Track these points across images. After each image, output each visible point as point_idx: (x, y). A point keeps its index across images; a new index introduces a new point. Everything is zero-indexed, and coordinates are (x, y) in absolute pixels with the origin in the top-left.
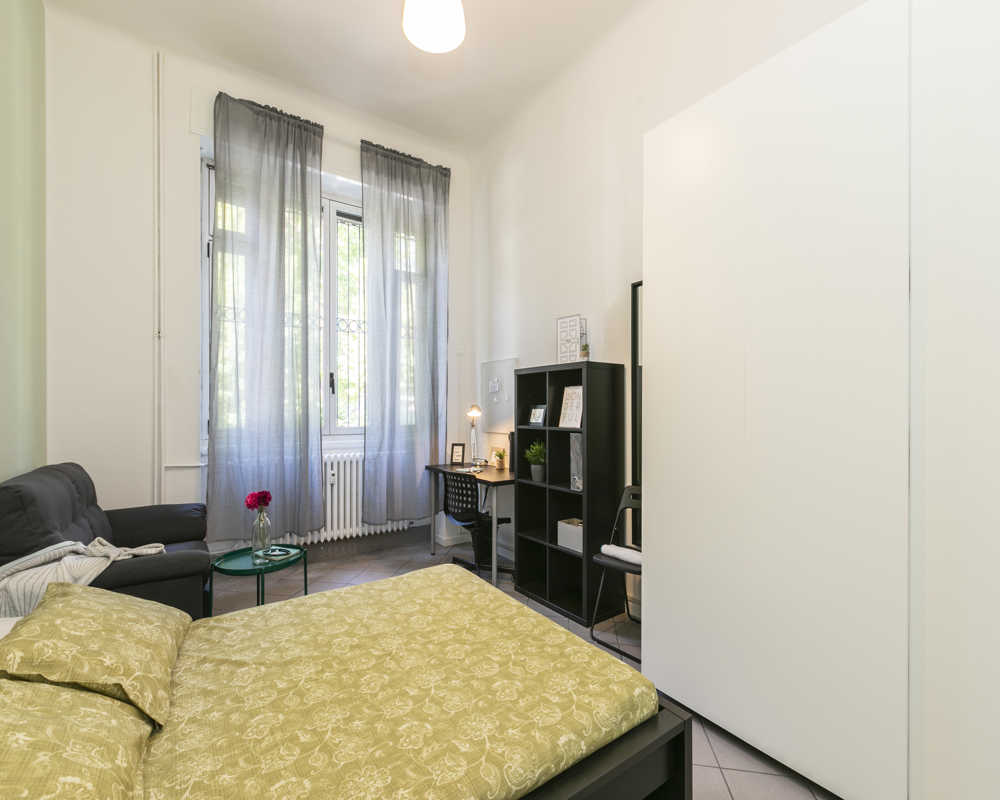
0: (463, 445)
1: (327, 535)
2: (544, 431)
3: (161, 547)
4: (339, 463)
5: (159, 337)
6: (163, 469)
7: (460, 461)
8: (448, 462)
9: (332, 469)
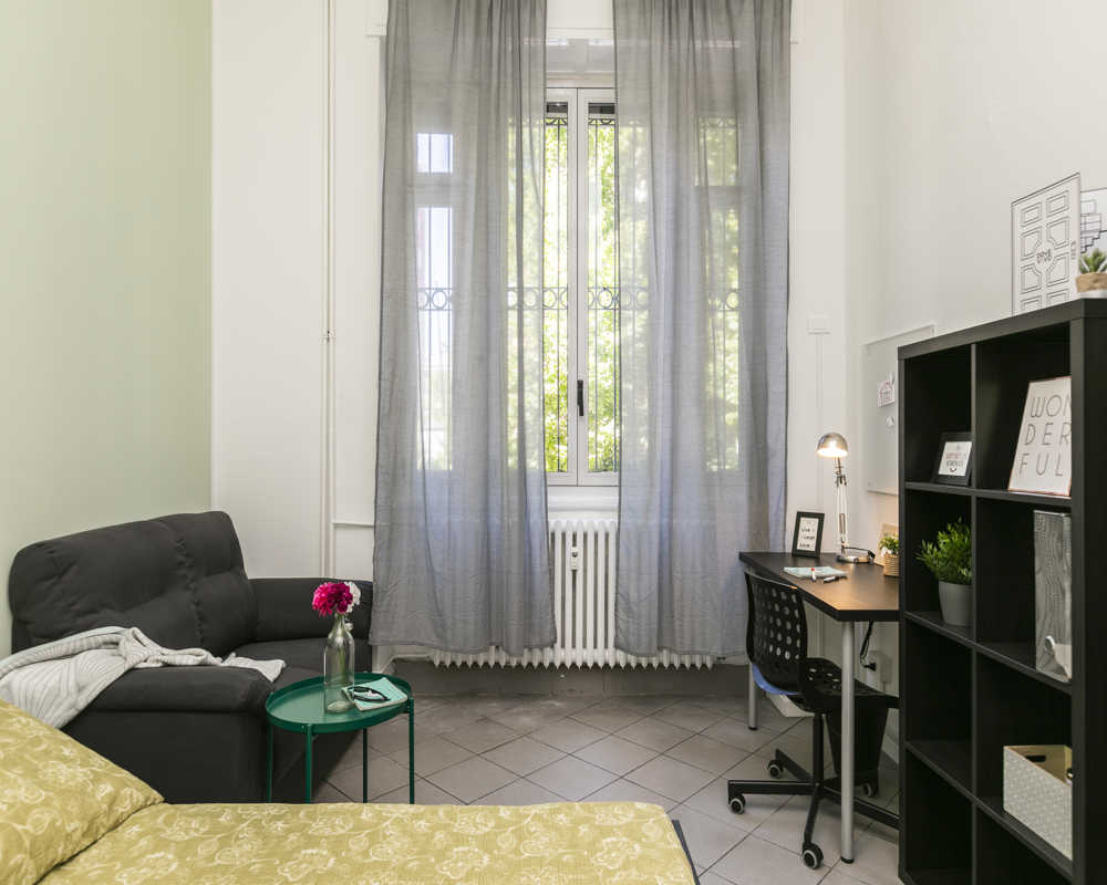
0: (820, 517)
1: (563, 655)
2: (968, 499)
3: (204, 655)
4: (585, 536)
5: (328, 339)
6: (332, 527)
7: (812, 548)
8: (789, 549)
9: (574, 545)
